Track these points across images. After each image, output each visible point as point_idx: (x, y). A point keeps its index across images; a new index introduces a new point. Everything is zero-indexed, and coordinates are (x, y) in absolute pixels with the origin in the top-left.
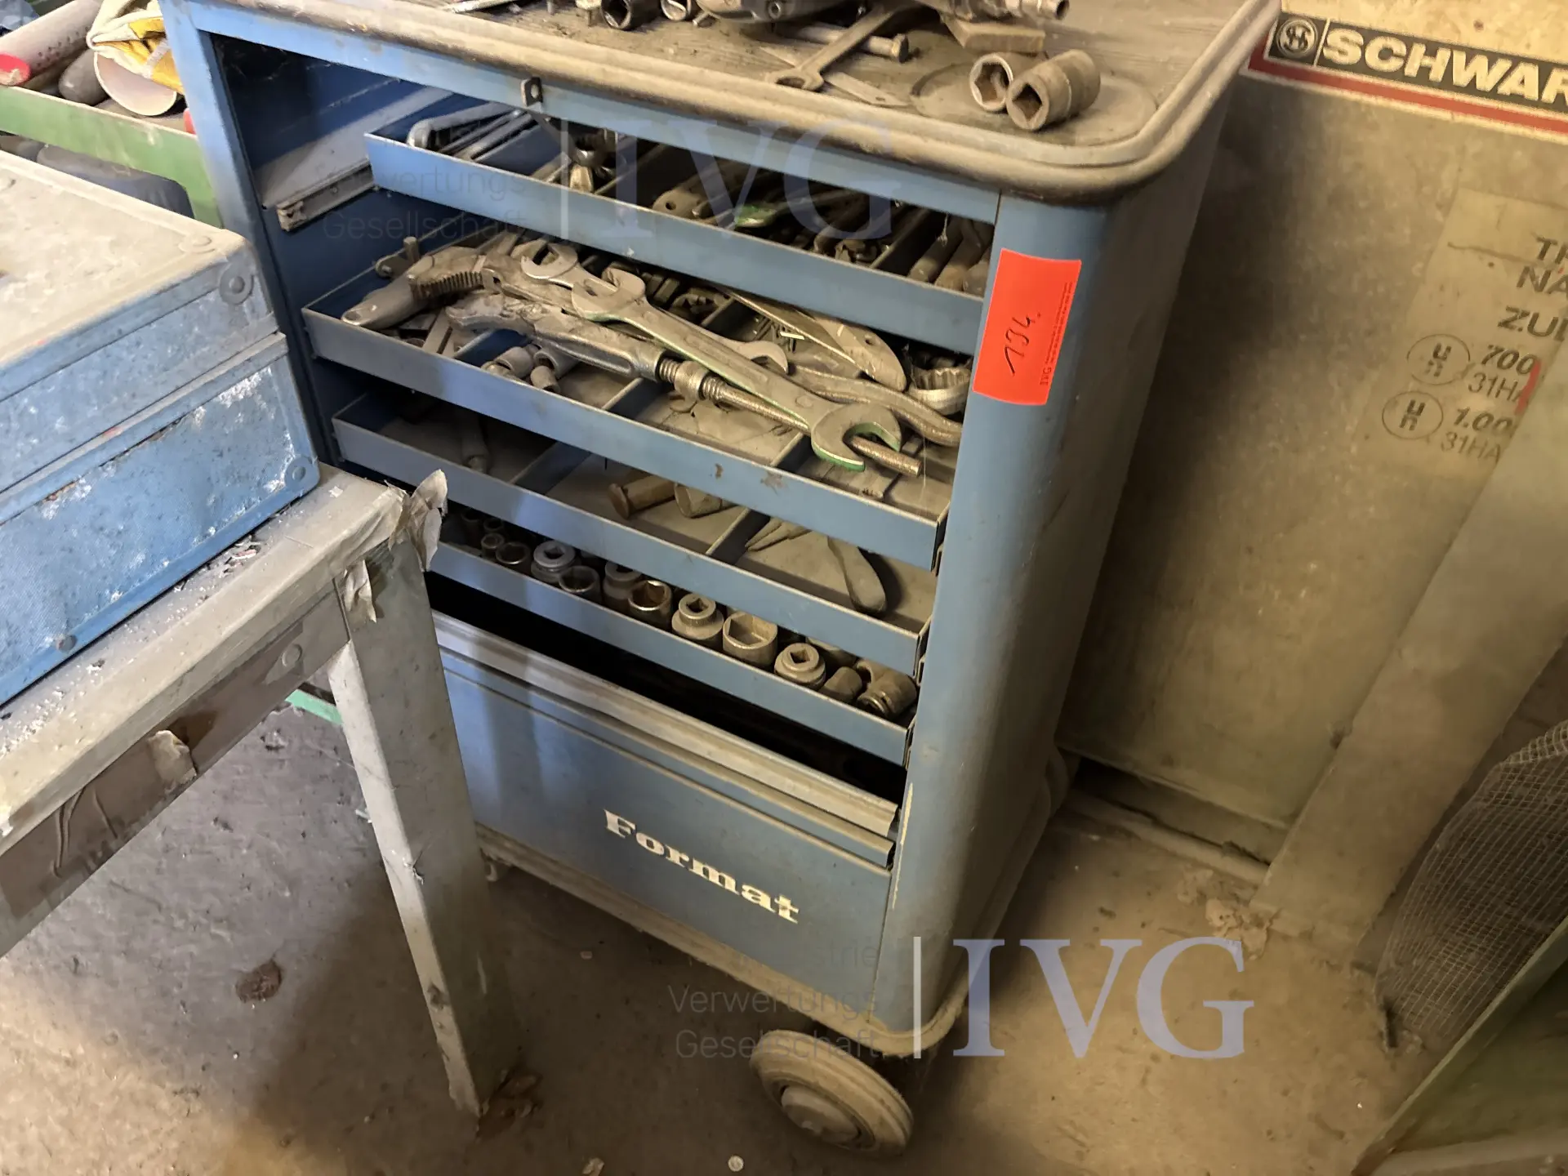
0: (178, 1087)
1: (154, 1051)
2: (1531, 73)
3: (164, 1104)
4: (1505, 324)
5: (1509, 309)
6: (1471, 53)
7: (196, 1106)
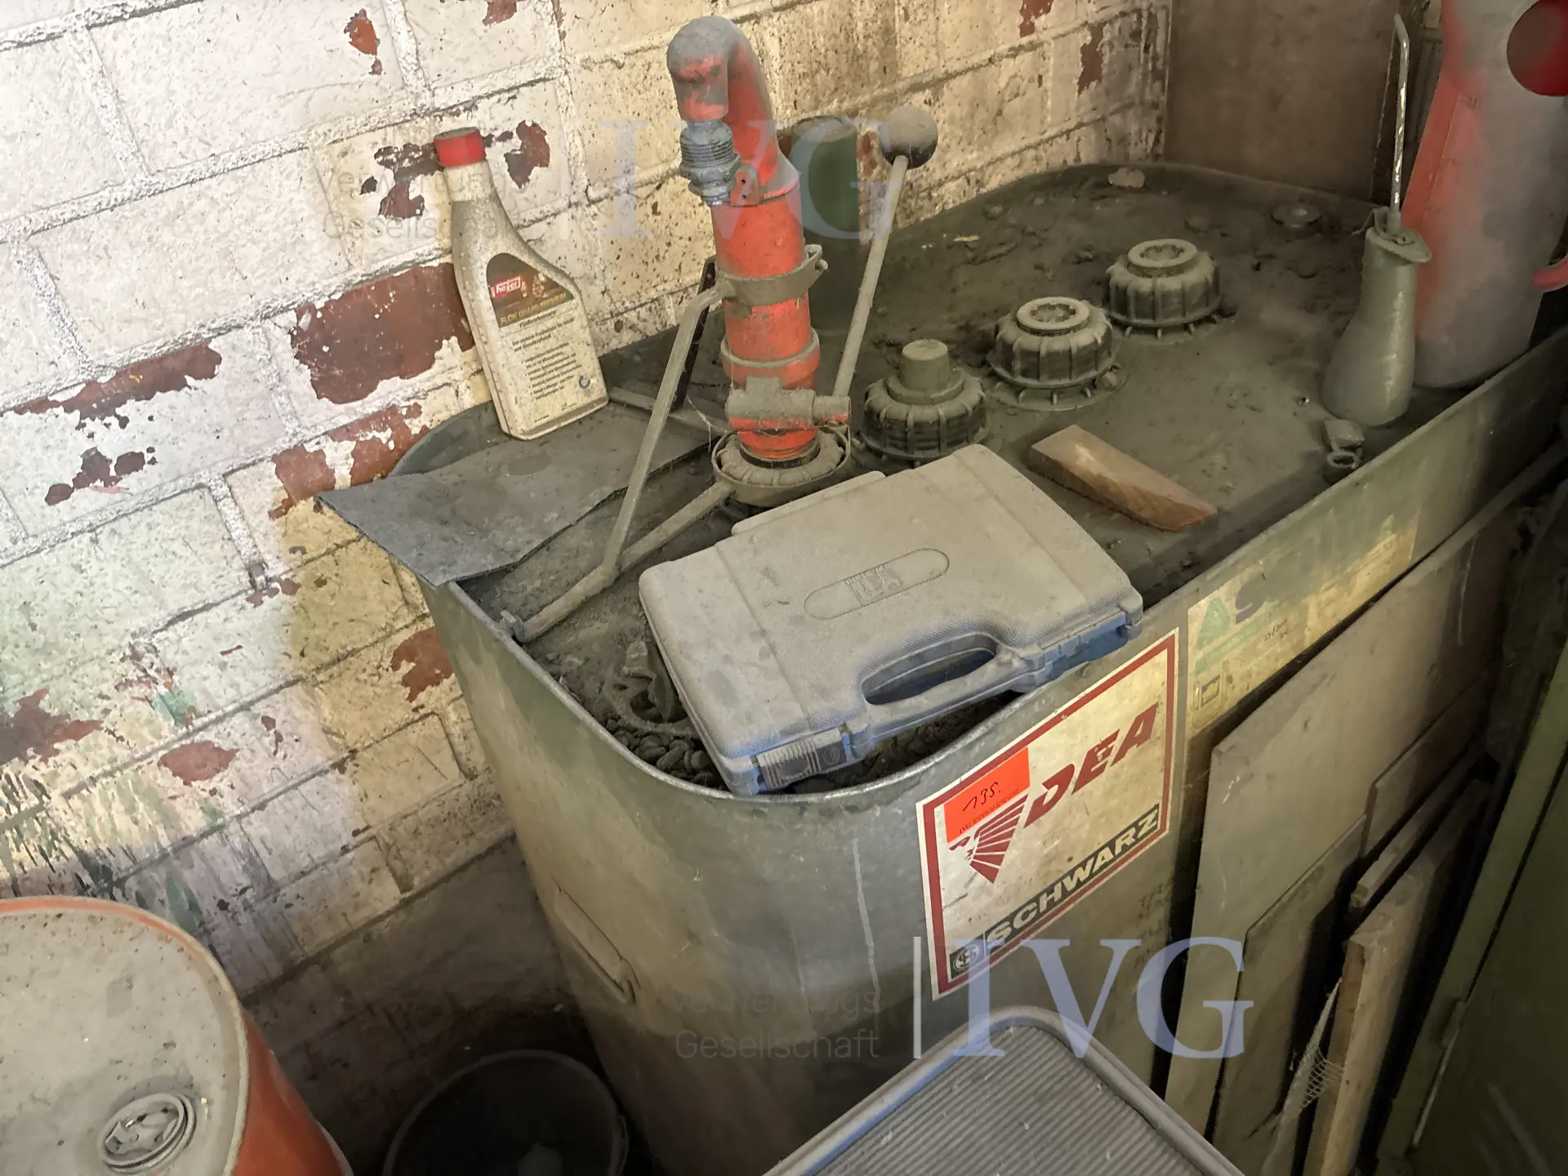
2: (1105, 852)
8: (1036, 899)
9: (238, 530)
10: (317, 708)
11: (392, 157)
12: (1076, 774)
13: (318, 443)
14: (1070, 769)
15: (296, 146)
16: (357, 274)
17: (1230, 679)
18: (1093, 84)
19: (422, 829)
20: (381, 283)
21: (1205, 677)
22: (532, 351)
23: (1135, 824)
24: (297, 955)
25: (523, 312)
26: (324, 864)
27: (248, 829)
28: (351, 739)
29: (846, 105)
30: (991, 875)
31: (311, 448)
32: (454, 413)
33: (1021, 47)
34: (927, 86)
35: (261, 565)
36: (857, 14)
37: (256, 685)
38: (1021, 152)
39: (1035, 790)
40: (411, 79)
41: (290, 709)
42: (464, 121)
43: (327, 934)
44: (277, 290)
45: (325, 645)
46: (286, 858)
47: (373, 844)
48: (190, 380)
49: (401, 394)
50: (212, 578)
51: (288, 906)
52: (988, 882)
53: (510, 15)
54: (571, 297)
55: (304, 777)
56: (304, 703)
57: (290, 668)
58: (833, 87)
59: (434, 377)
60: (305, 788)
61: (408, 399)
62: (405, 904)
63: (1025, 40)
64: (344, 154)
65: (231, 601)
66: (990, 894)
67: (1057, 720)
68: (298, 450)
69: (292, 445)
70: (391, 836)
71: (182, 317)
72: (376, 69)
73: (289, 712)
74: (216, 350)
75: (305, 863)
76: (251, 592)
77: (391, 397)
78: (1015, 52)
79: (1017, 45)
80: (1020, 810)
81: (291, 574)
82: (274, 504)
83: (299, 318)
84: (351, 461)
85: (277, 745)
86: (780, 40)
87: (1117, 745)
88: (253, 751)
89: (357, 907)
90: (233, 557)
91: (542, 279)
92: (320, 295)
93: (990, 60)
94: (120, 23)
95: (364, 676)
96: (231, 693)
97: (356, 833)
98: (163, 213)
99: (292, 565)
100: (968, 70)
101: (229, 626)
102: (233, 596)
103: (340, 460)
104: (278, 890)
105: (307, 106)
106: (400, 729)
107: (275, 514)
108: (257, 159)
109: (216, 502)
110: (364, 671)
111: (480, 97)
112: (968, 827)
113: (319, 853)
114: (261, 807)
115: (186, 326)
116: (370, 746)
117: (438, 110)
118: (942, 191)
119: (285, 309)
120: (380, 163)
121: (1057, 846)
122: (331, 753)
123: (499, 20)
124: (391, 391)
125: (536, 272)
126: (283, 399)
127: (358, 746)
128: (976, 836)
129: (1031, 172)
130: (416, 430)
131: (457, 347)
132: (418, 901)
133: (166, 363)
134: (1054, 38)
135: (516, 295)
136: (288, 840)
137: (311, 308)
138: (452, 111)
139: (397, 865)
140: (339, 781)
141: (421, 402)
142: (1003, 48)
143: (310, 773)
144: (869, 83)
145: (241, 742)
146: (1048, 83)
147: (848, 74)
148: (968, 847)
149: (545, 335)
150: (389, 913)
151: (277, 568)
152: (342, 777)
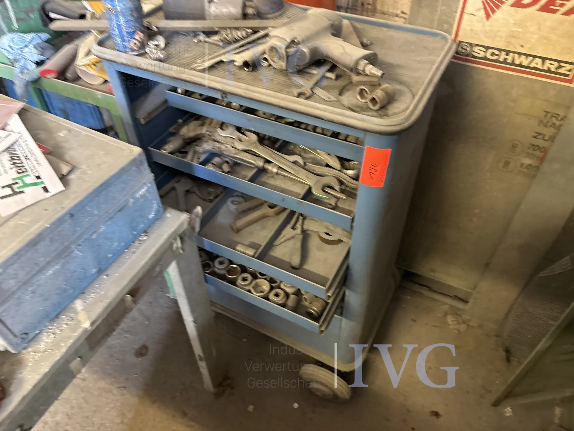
0: (118, 386)
1: (110, 375)
2: (539, 62)
3: (115, 391)
4: (535, 137)
5: (536, 133)
6: (520, 54)
7: (125, 392)
12: (543, 2)
23: (560, 62)
87: (568, 6)
121: (519, 32)
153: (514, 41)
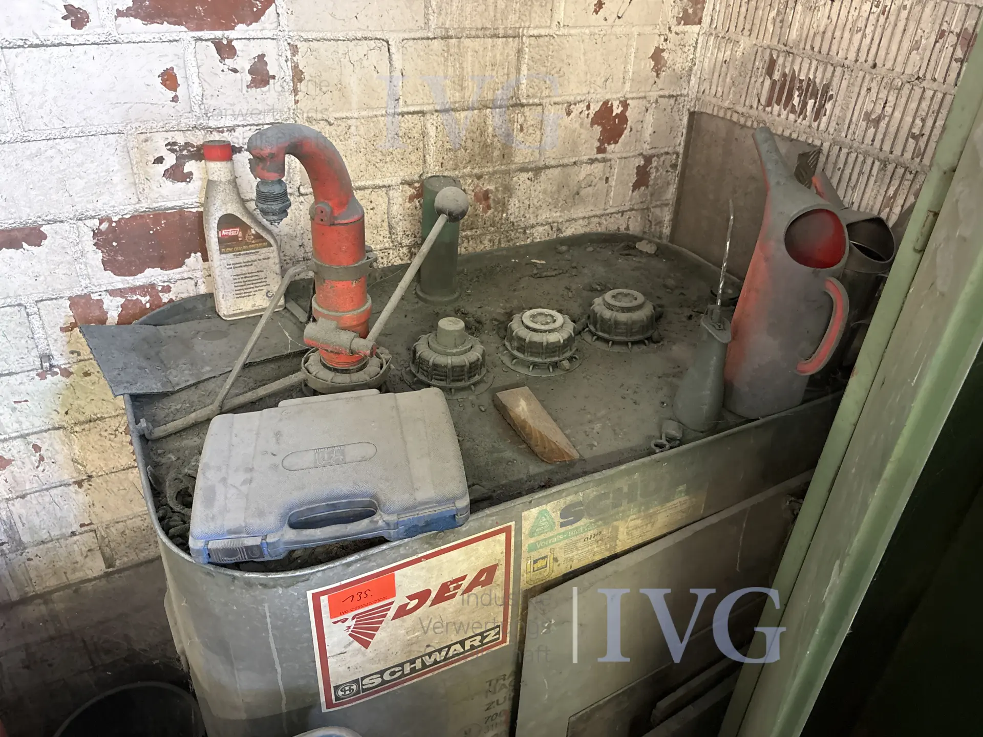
2: (458, 647)
4: (488, 709)
6: (430, 655)
8: (402, 665)
9: (39, 334)
10: (71, 446)
11: (176, 147)
12: (433, 595)
13: (100, 295)
14: (428, 592)
15: (116, 131)
16: (144, 206)
17: (556, 560)
18: (643, 188)
19: (127, 532)
20: (158, 215)
21: (535, 555)
22: (238, 271)
23: (481, 634)
24: (31, 592)
25: (237, 248)
26: (58, 539)
27: (12, 508)
28: (90, 469)
29: (476, 171)
30: (366, 645)
31: (95, 297)
32: (192, 295)
33: (596, 159)
34: (531, 170)
35: (49, 357)
36: (489, 122)
37: (33, 425)
38: (589, 218)
39: (399, 599)
40: (196, 108)
41: (53, 444)
42: (226, 136)
43: (52, 583)
44: (90, 206)
45: (83, 410)
46: (32, 530)
47: (93, 534)
48: (25, 245)
49: (160, 278)
50: (17, 357)
51: (29, 560)
52: (363, 648)
53: (265, 86)
54: (271, 246)
55: (54, 485)
56: (63, 443)
57: (57, 419)
58: (468, 159)
59: (183, 272)
60: (53, 492)
61: (164, 282)
62: (107, 575)
63: (600, 156)
64: (146, 141)
65: (26, 373)
66: (364, 655)
67: (418, 560)
68: (87, 297)
69: (83, 293)
70: (107, 533)
71: (28, 210)
72: (175, 99)
73: (51, 445)
74: (45, 232)
75: (44, 535)
76: (39, 371)
77: (153, 278)
78: (592, 161)
79: (594, 157)
80: (389, 609)
81: (69, 365)
82: (64, 324)
83: (100, 224)
84: (120, 309)
85: (39, 463)
86: (437, 128)
87: (465, 584)
88: (23, 463)
89: (74, 570)
90: (33, 349)
91: (253, 232)
92: (117, 214)
93: (575, 163)
94: (21, 50)
95: (105, 434)
96: (16, 426)
97: (82, 525)
98: (28, 153)
99: (70, 361)
100: (560, 165)
101: (22, 387)
102: (28, 371)
103: (113, 308)
104: (25, 548)
105: (128, 111)
106: (124, 470)
107: (63, 330)
108: (92, 134)
109: (28, 315)
110: (106, 431)
111: (239, 126)
112: (346, 612)
113: (55, 533)
114: (23, 497)
115: (29, 215)
116: (102, 475)
117: (210, 128)
118: (534, 230)
119: (93, 217)
120: (168, 150)
121: (417, 637)
122: (75, 475)
123: (256, 87)
124: (153, 275)
125: (250, 228)
126: (83, 266)
127: (94, 474)
128: (353, 619)
129: (595, 230)
130: (165, 300)
131: (200, 259)
132: (116, 576)
133: (12, 233)
134: (619, 158)
135: (235, 238)
136: (36, 521)
137: (110, 221)
138: (219, 130)
139: (107, 550)
140: (76, 492)
141: (171, 285)
142: (585, 158)
143: (58, 484)
144: (492, 161)
145: (16, 456)
146: (613, 182)
147: (479, 154)
148: (347, 624)
149: (249, 264)
150: (95, 578)
151: (60, 361)
152: (80, 490)
153: (415, 648)
